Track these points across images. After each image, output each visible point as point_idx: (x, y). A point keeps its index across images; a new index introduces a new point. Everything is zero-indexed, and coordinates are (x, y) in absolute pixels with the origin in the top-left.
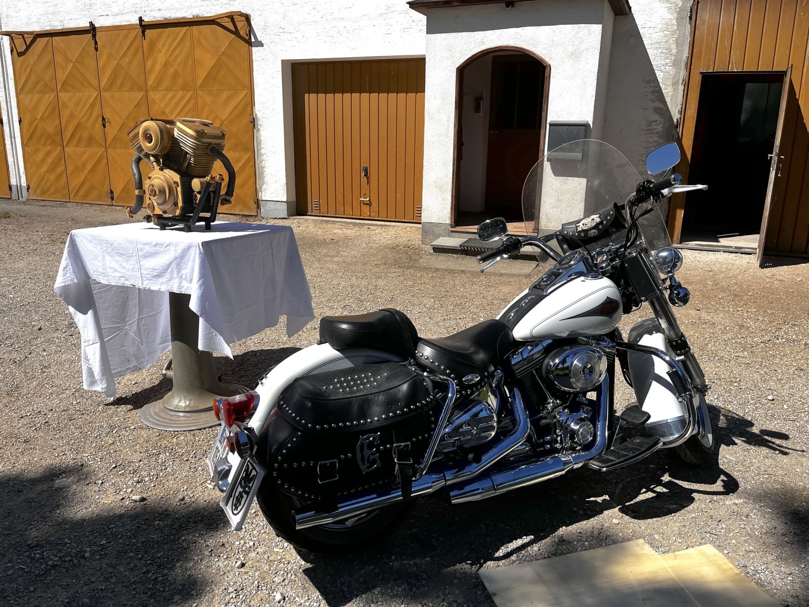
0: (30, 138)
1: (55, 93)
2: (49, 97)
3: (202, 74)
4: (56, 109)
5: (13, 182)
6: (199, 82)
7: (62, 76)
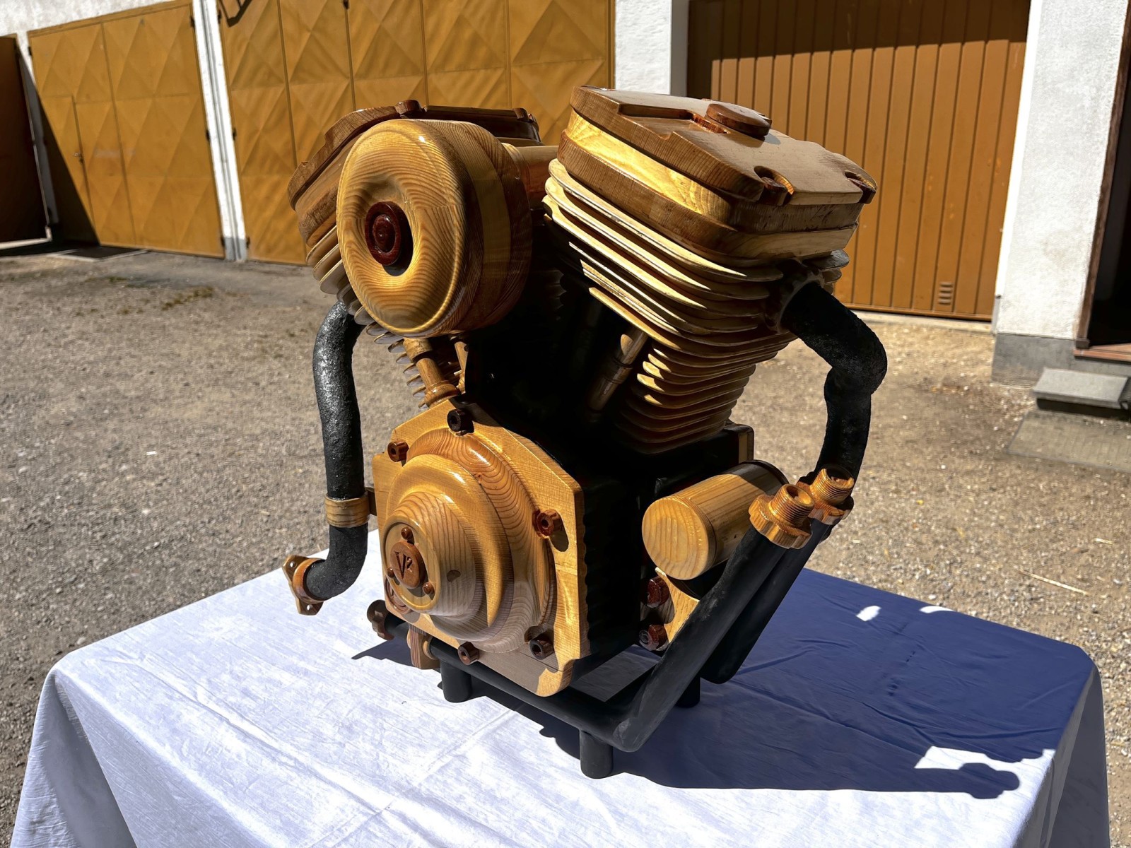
0: (249, 162)
1: (283, 87)
2: (275, 92)
3: (520, 36)
4: (286, 111)
5: (227, 232)
6: (515, 51)
7: (293, 56)
